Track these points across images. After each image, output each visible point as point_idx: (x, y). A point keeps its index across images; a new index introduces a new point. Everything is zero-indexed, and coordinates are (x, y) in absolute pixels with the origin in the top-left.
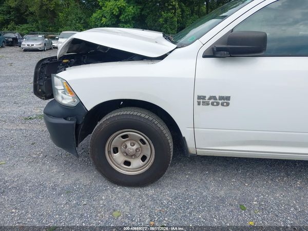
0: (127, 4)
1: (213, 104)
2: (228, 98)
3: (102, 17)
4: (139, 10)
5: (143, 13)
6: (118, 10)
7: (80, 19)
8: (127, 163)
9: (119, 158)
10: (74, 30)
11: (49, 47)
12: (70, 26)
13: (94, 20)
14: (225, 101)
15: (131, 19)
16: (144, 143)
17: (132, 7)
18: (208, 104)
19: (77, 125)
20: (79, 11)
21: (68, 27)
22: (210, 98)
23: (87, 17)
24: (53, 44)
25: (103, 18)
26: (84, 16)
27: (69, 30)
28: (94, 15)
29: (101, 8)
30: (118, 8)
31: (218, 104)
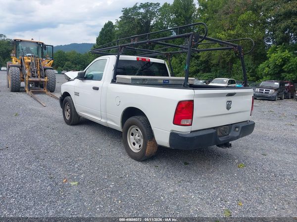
0: (292, 55)
6: (281, 61)
7: (250, 68)
25: (266, 68)
26: (253, 66)
29: (268, 59)
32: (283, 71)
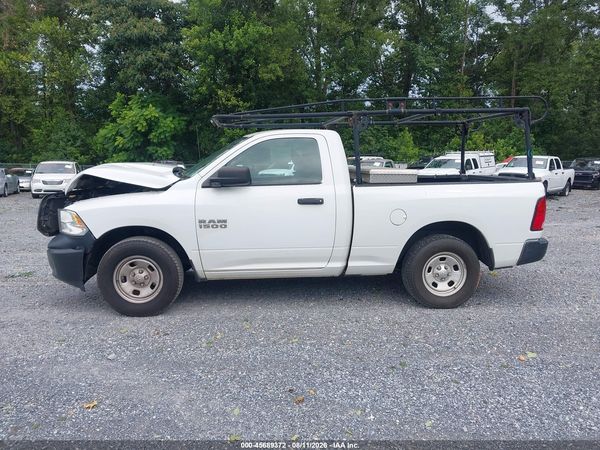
0: (161, 114)
1: (212, 226)
2: (225, 221)
3: (116, 135)
4: (183, 123)
5: (191, 128)
6: (145, 124)
7: (75, 138)
8: (136, 292)
9: (128, 287)
10: (61, 159)
11: (13, 189)
12: (55, 151)
13: (100, 140)
14: (223, 223)
15: (169, 139)
16: (153, 270)
17: (171, 119)
18: (208, 227)
19: (85, 255)
20: (73, 125)
21: (50, 154)
22: (210, 222)
23: (88, 136)
24: (21, 185)
25: (118, 138)
26: (81, 134)
27: (52, 159)
28: (102, 132)
29: (114, 120)
30: (146, 120)
31: (217, 227)
32: (148, 142)
